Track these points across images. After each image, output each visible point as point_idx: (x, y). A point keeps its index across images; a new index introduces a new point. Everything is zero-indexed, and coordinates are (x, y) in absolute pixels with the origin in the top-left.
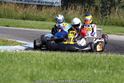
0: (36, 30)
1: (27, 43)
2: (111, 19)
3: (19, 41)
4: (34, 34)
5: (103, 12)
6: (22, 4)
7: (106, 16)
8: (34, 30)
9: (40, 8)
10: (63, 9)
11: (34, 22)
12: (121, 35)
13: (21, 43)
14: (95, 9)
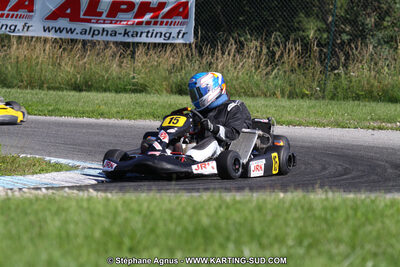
0: (112, 121)
1: (77, 163)
2: (354, 80)
3: (54, 160)
4: (103, 135)
5: (326, 57)
6: (72, 40)
7: (336, 72)
8: (106, 121)
9: (129, 52)
10: (200, 52)
11: (109, 96)
12: (380, 128)
13: (61, 165)
14: (299, 48)
